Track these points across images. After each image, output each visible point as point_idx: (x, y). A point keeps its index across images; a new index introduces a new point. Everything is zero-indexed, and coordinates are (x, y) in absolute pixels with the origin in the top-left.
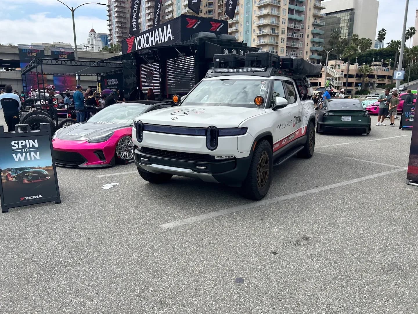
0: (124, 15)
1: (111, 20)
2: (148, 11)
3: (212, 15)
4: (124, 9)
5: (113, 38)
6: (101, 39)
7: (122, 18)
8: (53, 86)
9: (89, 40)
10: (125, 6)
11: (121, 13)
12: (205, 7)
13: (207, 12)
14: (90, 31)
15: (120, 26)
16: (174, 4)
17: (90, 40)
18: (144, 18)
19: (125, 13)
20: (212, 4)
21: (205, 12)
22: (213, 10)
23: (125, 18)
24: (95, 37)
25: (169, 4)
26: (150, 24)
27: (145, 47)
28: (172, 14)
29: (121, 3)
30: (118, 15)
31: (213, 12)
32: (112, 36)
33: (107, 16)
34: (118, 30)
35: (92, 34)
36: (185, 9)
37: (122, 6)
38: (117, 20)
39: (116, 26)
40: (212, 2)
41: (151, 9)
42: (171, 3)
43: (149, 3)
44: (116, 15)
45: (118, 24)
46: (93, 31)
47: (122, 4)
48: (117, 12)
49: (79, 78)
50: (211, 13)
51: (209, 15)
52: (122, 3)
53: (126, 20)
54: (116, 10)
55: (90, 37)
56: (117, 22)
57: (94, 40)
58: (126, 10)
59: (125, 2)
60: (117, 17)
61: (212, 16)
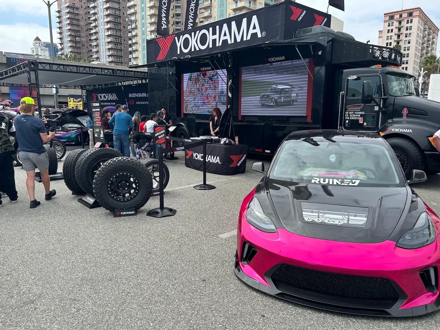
0: (78, 23)
1: (61, 27)
2: (107, 19)
3: (180, 26)
4: (78, 16)
5: (64, 48)
6: (47, 49)
7: (75, 26)
8: (10, 101)
9: (33, 50)
10: (78, 13)
11: (74, 20)
12: (172, 18)
13: (175, 24)
14: (34, 40)
15: (73, 35)
16: (138, 13)
17: (35, 49)
18: (102, 27)
19: (78, 20)
20: (180, 15)
21: (173, 24)
22: (182, 22)
23: (78, 26)
24: (41, 46)
25: (131, 12)
26: (110, 33)
27: (197, 49)
28: (136, 24)
29: (73, 9)
30: (70, 22)
31: (181, 23)
32: (63, 45)
33: (57, 22)
34: (71, 38)
35: (36, 43)
36: (151, 18)
37: (75, 12)
38: (69, 27)
39: (68, 34)
40: (180, 13)
41: (111, 17)
42: (134, 11)
43: (108, 10)
44: (68, 22)
45: (71, 32)
46: (37, 39)
47: (75, 11)
48: (68, 18)
49: (57, 92)
50: (179, 25)
51: (177, 26)
52: (75, 9)
53: (80, 29)
54: (68, 16)
55: (34, 46)
56: (69, 30)
57: (39, 49)
58: (80, 18)
59: (78, 8)
60: (69, 24)
61: (180, 28)
